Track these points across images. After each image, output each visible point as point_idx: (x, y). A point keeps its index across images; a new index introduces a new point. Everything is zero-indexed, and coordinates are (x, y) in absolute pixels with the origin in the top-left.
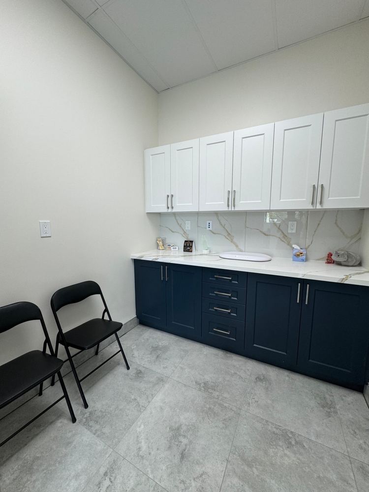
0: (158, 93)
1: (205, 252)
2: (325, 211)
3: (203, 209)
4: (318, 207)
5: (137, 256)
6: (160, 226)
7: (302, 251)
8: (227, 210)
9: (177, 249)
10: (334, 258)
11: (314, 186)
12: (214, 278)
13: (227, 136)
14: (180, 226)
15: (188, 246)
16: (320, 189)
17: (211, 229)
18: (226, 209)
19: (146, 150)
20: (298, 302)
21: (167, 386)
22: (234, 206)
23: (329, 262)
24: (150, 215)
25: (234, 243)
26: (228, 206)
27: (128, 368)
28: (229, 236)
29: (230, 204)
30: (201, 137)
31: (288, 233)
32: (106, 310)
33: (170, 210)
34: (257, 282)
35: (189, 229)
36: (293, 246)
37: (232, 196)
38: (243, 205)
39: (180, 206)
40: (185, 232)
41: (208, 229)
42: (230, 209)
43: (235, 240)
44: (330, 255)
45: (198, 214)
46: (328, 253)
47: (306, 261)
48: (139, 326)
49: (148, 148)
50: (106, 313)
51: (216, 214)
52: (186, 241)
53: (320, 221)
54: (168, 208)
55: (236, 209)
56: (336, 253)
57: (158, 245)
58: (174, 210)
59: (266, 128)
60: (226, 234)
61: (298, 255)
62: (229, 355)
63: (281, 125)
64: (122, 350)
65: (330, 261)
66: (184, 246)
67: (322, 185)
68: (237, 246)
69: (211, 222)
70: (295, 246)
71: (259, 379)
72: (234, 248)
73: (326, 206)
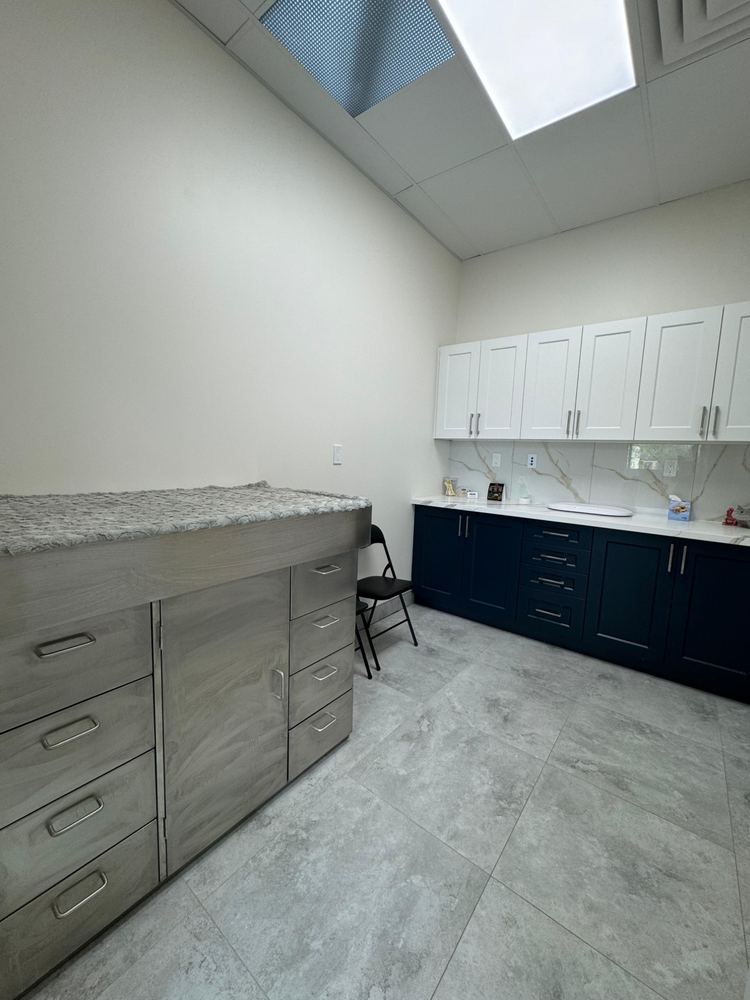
0: (461, 260)
1: (524, 501)
2: (726, 446)
3: (526, 436)
4: (711, 438)
5: (421, 500)
6: (450, 459)
7: (683, 504)
8: (565, 438)
9: (476, 496)
10: (735, 515)
11: (705, 408)
12: (542, 534)
13: (572, 332)
14: (484, 461)
15: (495, 492)
16: (713, 412)
17: (534, 466)
18: (563, 436)
19: (442, 348)
20: (669, 570)
21: (472, 667)
22: (577, 434)
23: (727, 523)
24: (440, 442)
25: (572, 490)
26: (568, 432)
27: (416, 644)
28: (565, 479)
29: (571, 429)
30: (532, 332)
31: (663, 477)
32: (390, 565)
33: (473, 437)
34: (608, 542)
35: (499, 465)
36: (671, 496)
37: (574, 418)
38: (590, 432)
39: (488, 432)
40: (491, 471)
41: (530, 466)
42: (570, 438)
43: (572, 485)
44: (730, 512)
45: (514, 443)
46: (727, 509)
47: (690, 520)
48: (414, 605)
49: (445, 345)
50: (390, 569)
51: (545, 444)
52: (491, 484)
53: (718, 460)
54: (471, 433)
55: (580, 438)
56: (740, 508)
57: (445, 489)
58: (480, 437)
59: (634, 324)
60: (559, 476)
61: (677, 511)
62: (557, 649)
63: (657, 321)
64: (408, 620)
65: (730, 521)
66: (489, 492)
67: (717, 408)
68: (576, 495)
69: (535, 456)
70: (673, 497)
71: (603, 676)
72: (572, 495)
73: (723, 437)
